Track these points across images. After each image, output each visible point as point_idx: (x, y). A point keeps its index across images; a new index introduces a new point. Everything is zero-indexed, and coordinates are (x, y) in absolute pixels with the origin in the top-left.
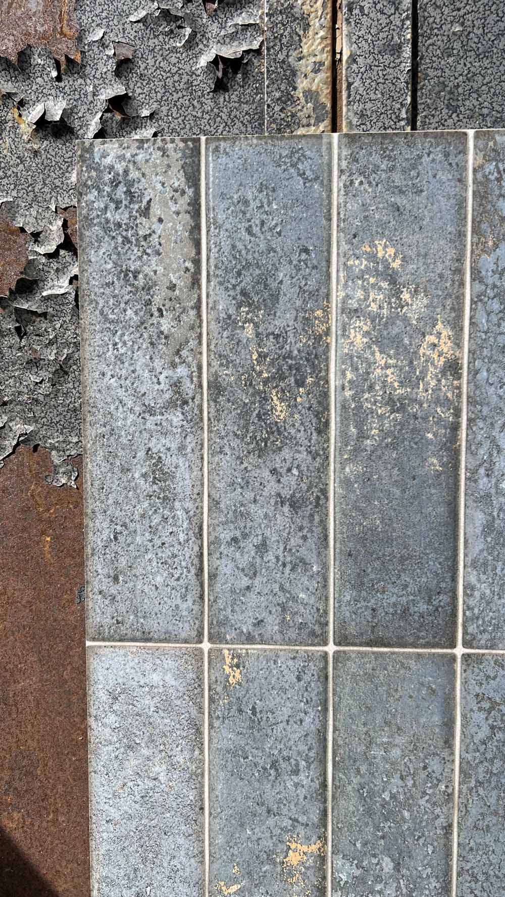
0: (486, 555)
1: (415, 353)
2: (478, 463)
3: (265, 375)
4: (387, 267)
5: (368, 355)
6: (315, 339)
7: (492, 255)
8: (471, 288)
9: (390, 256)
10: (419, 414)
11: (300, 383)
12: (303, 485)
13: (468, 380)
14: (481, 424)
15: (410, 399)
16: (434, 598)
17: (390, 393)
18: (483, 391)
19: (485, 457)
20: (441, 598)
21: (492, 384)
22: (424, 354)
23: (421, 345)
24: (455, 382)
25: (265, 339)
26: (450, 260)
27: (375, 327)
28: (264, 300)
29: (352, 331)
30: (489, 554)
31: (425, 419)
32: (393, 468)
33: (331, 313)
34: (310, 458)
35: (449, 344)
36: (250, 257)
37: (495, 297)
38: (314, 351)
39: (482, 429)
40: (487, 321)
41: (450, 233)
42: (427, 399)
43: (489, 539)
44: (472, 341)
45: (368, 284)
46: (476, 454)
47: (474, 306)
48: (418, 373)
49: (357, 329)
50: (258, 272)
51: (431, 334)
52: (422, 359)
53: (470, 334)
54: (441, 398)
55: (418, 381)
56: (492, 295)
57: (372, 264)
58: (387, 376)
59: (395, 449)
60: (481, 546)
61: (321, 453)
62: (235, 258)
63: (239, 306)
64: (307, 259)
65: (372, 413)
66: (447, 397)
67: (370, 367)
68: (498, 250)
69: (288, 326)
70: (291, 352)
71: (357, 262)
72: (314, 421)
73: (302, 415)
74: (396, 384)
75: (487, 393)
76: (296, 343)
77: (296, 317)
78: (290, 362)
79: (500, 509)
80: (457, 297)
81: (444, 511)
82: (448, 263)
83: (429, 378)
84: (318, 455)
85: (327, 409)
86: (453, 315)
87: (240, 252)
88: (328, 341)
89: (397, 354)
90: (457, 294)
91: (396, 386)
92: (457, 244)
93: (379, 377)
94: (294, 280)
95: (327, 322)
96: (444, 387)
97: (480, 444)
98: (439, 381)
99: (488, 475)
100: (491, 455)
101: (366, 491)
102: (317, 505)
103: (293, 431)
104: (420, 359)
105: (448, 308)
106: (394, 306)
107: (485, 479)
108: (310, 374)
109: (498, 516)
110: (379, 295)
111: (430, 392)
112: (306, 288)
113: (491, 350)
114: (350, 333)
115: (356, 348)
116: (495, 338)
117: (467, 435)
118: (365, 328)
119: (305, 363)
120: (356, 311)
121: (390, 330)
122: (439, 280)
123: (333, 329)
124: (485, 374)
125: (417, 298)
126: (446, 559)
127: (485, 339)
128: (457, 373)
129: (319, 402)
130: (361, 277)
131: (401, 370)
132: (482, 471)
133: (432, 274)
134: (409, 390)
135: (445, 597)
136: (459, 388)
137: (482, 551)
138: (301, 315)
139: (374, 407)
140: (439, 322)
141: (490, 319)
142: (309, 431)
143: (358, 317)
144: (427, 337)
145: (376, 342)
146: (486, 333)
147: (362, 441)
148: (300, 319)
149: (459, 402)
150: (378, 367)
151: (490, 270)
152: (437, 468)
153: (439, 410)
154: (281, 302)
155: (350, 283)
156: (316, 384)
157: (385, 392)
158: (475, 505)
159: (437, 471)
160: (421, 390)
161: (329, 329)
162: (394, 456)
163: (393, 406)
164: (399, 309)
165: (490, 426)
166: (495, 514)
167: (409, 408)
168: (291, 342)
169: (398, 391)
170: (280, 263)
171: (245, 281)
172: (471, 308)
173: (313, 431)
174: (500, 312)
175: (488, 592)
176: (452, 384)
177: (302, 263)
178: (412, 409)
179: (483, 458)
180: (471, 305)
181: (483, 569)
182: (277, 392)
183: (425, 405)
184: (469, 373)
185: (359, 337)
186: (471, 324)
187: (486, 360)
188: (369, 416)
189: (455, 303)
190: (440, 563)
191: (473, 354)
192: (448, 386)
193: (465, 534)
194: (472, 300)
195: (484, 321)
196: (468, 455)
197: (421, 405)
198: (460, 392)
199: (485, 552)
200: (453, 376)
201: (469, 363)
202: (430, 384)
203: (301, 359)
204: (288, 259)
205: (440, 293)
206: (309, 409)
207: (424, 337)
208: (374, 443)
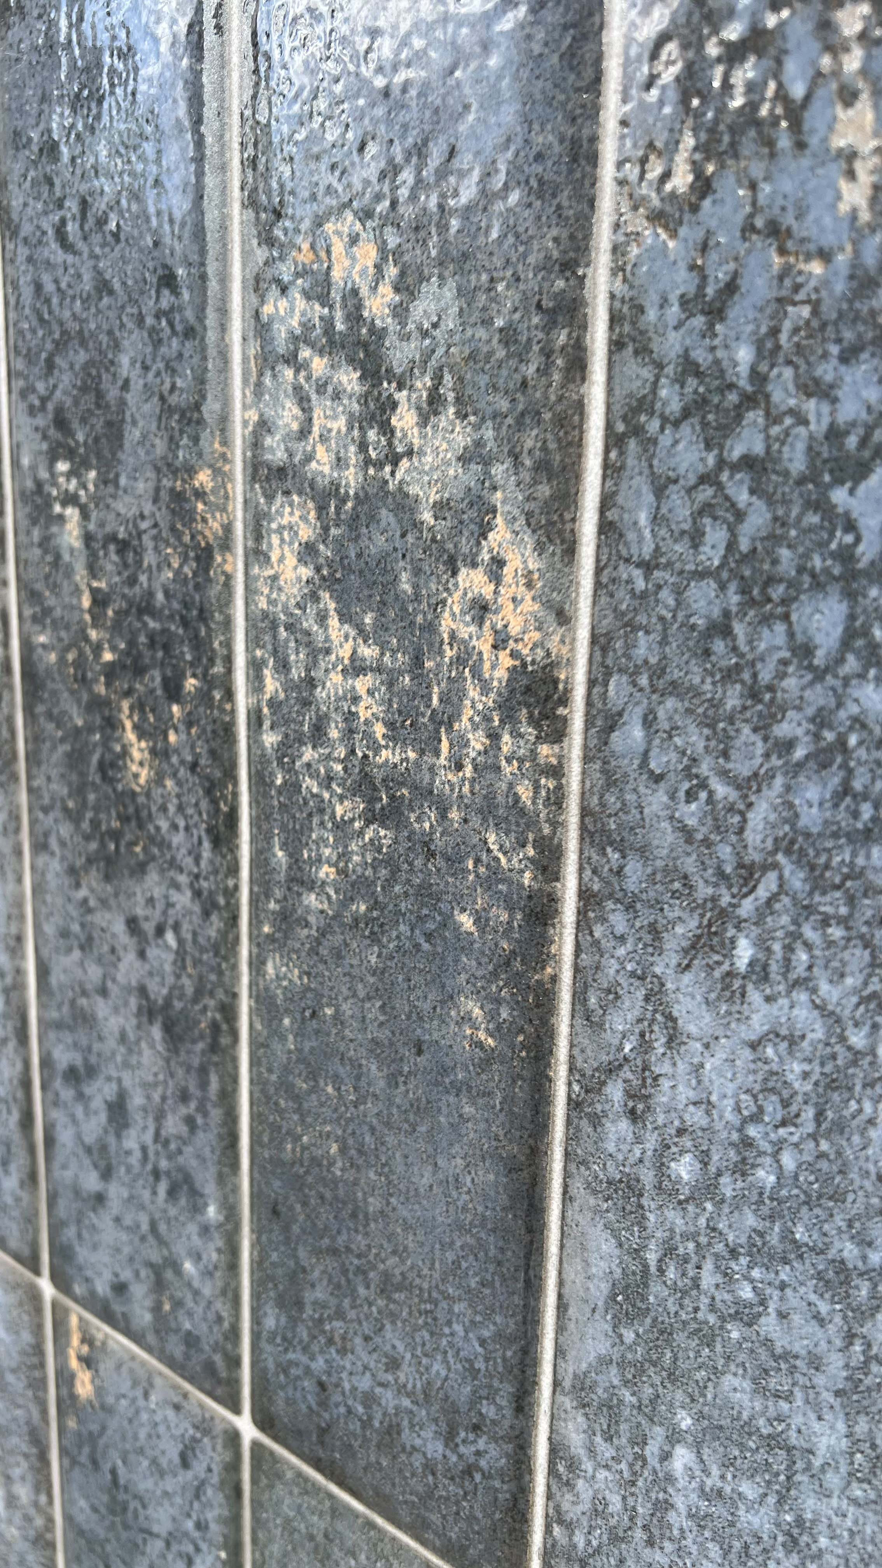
0: (616, 1382)
1: (431, 628)
2: (605, 1058)
3: (108, 656)
4: (355, 316)
5: (309, 623)
6: (197, 559)
7: (683, 231)
8: (610, 379)
9: (363, 272)
10: (439, 842)
11: (173, 691)
12: (186, 981)
13: (585, 747)
14: (619, 921)
15: (414, 787)
16: (463, 1434)
17: (365, 757)
18: (630, 797)
19: (628, 1048)
20: (481, 1444)
21: (658, 779)
22: (453, 636)
23: (444, 602)
24: (544, 750)
25: (101, 553)
26: (537, 269)
27: (326, 529)
28: (97, 440)
29: (275, 540)
30: (626, 1383)
31: (454, 861)
32: (369, 998)
33: (232, 480)
34: (197, 909)
35: (529, 606)
36: (67, 314)
37: (686, 413)
38: (197, 598)
39: (622, 939)
40: (656, 519)
41: (539, 157)
42: (461, 797)
43: (629, 1336)
44: (604, 600)
45: (308, 378)
46: (601, 1025)
47: (613, 455)
48: (435, 701)
49: (286, 534)
50: (82, 357)
51: (474, 565)
52: (449, 653)
53: (598, 571)
54: (500, 799)
55: (438, 732)
56: (675, 407)
57: (317, 307)
58: (356, 699)
59: (374, 938)
60: (603, 1347)
61: (222, 901)
62: (41, 320)
63: (53, 459)
64: (172, 309)
65: (322, 811)
66: (517, 798)
67: (315, 663)
68: (707, 203)
69: (142, 517)
70: (151, 594)
71: (283, 304)
72: (204, 805)
73: (179, 783)
74: (379, 730)
75: (640, 808)
76: (159, 568)
77: (157, 490)
78: (152, 624)
79: (669, 1251)
80: (561, 421)
81: (497, 1183)
82: (531, 281)
83: (465, 719)
84: (215, 905)
85: (231, 774)
86: (544, 490)
87: (48, 301)
88: (228, 568)
89: (381, 627)
90: (559, 408)
91: (379, 736)
92: (564, 198)
93: (338, 699)
94: (151, 375)
95: (224, 510)
96: (509, 760)
97: (613, 993)
98: (494, 737)
99: (633, 1115)
100: (645, 1045)
101: (307, 1045)
102: (214, 1047)
103: (164, 825)
104: (441, 653)
105: (528, 462)
106: (373, 454)
107: (624, 1125)
108: (192, 664)
109: (661, 1271)
110: (335, 417)
111: (468, 771)
112: (173, 400)
113: (664, 641)
114: (270, 545)
115: (283, 598)
116: (679, 592)
117: (578, 950)
118: (306, 533)
119: (181, 631)
120: (281, 472)
121: (364, 542)
122: (501, 353)
123: (239, 528)
124: (638, 733)
125: (435, 427)
126: (499, 1335)
127: (644, 595)
128: (549, 716)
129: (213, 753)
130: (291, 359)
131: (391, 684)
132: (615, 1092)
133: (481, 333)
134: (412, 755)
135: (494, 1451)
136: (557, 771)
137: (605, 1361)
138: (166, 483)
139: (326, 795)
140: (499, 520)
141: (664, 511)
142: (195, 832)
143: (287, 493)
144: (463, 572)
145: (330, 582)
146: (648, 567)
147: (299, 895)
148: (164, 495)
149: (555, 824)
150: (334, 667)
151: (674, 298)
152: (482, 1035)
153: (492, 838)
154: (127, 445)
155: (268, 381)
156: (204, 696)
157: (353, 752)
158: (592, 1201)
159: (480, 1045)
160: (442, 761)
161: (228, 529)
162: (373, 959)
163: (372, 800)
164: (388, 469)
165: (648, 938)
166: (652, 1257)
167: (413, 817)
168: (150, 566)
169: (384, 752)
170: (122, 326)
171: (61, 386)
172: (606, 465)
173: (203, 834)
174: (703, 479)
175: (615, 1503)
176: (534, 753)
177: (164, 323)
178: (419, 820)
179: (620, 1048)
180: (607, 451)
181: (604, 1422)
182: (132, 708)
183: (454, 815)
184: (589, 722)
185: (291, 560)
186: (606, 527)
187: (644, 681)
188: (315, 820)
189: (552, 446)
190: (483, 1342)
191: (604, 650)
192: (521, 761)
193: (561, 1283)
194: (609, 426)
195: (643, 518)
196: (579, 1021)
197: (443, 815)
198: (559, 787)
199: (614, 1370)
200: (537, 725)
201: (591, 683)
202: (467, 744)
203: (171, 617)
204: (135, 311)
205: (504, 405)
206: (194, 766)
207: (454, 573)
208: (326, 906)
